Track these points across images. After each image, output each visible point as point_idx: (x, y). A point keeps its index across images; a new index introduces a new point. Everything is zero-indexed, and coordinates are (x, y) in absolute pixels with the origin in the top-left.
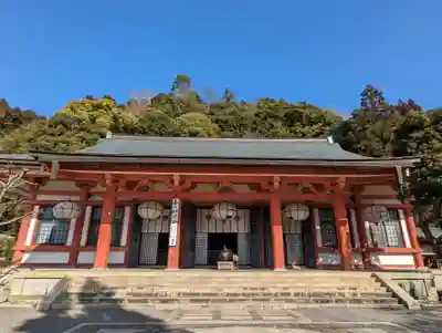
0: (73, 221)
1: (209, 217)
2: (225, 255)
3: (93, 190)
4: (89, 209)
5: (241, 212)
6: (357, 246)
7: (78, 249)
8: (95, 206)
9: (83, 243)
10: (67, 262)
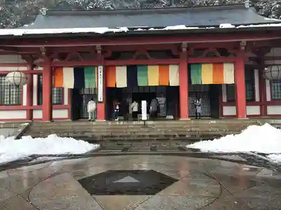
0: (25, 87)
3: (36, 62)
4: (35, 77)
6: (257, 99)
7: (31, 108)
8: (39, 75)
9: (35, 103)
10: (25, 117)
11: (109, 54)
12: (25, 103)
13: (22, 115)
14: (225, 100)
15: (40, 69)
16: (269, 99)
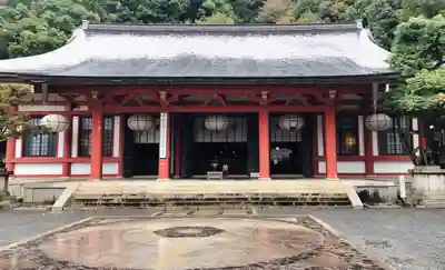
0: (61, 136)
1: (204, 128)
2: (215, 165)
3: (77, 99)
4: (76, 120)
5: (239, 121)
6: (362, 154)
7: (70, 160)
8: (82, 117)
9: (74, 154)
10: (61, 173)
11: (175, 98)
12: (61, 153)
13: (58, 170)
14: (321, 153)
15: (84, 108)
16: (376, 152)
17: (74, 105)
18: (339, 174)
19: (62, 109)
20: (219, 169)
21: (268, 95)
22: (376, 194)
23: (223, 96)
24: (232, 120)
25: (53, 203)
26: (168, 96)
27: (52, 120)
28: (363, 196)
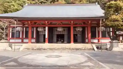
0: (21, 32)
1: (56, 30)
3: (25, 23)
4: (24, 28)
5: (65, 29)
6: (97, 37)
7: (23, 38)
8: (26, 28)
11: (50, 23)
12: (21, 37)
13: (20, 41)
14: (86, 37)
15: (27, 26)
16: (101, 37)
17: (24, 25)
18: (91, 42)
19: (21, 25)
20: (61, 41)
21: (73, 22)
22: (101, 47)
23: (61, 22)
24: (64, 28)
25: (19, 49)
26: (48, 22)
27: (19, 29)
28: (97, 48)
